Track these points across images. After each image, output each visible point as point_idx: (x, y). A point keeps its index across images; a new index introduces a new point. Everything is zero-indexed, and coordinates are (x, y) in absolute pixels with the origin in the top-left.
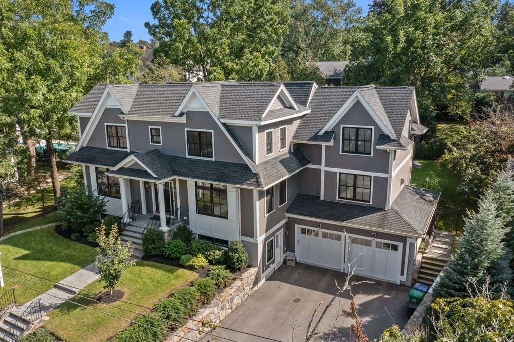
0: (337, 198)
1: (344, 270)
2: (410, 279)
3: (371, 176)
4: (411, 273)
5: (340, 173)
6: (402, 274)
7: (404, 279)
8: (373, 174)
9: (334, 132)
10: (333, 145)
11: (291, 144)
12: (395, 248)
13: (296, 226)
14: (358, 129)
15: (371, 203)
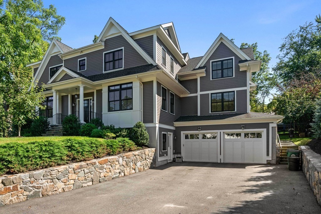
0: (210, 112)
1: (221, 161)
2: (275, 158)
3: (234, 91)
4: (275, 152)
5: (211, 94)
6: (268, 155)
7: (270, 158)
8: (235, 89)
9: (206, 66)
10: (205, 75)
11: (176, 76)
12: (259, 135)
13: (182, 132)
14: (222, 61)
15: (236, 111)
